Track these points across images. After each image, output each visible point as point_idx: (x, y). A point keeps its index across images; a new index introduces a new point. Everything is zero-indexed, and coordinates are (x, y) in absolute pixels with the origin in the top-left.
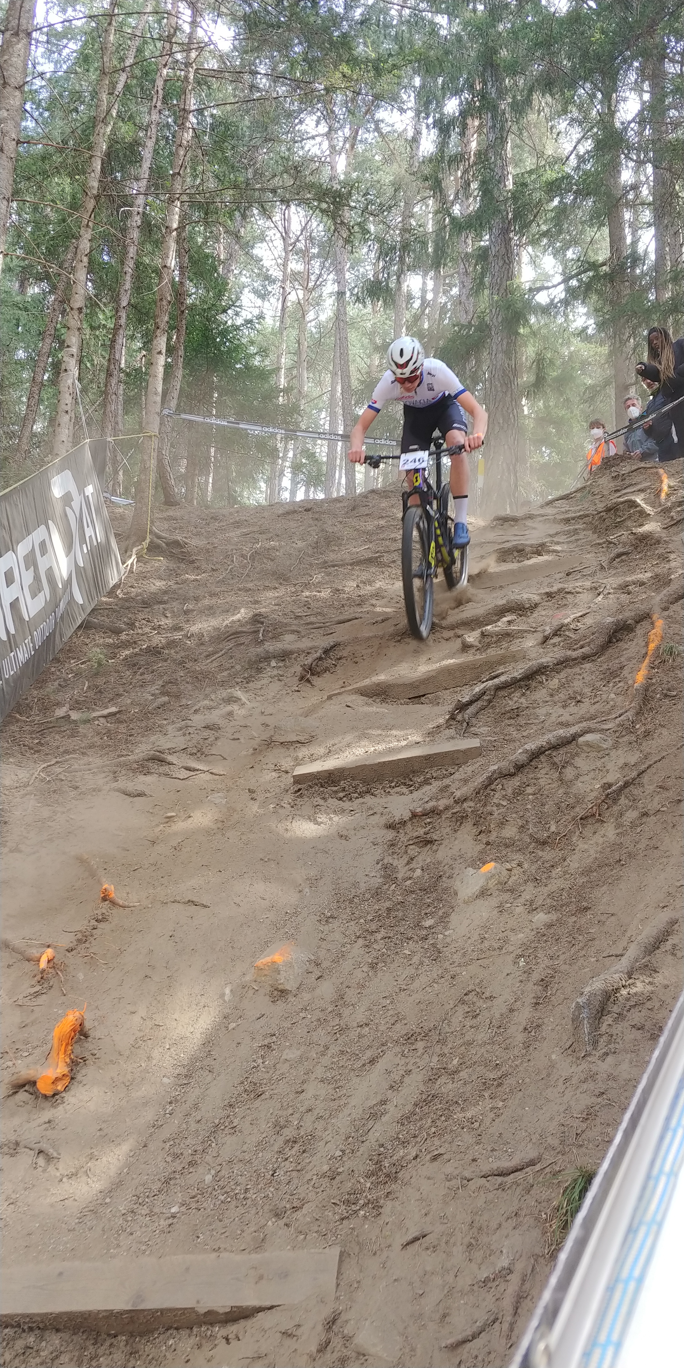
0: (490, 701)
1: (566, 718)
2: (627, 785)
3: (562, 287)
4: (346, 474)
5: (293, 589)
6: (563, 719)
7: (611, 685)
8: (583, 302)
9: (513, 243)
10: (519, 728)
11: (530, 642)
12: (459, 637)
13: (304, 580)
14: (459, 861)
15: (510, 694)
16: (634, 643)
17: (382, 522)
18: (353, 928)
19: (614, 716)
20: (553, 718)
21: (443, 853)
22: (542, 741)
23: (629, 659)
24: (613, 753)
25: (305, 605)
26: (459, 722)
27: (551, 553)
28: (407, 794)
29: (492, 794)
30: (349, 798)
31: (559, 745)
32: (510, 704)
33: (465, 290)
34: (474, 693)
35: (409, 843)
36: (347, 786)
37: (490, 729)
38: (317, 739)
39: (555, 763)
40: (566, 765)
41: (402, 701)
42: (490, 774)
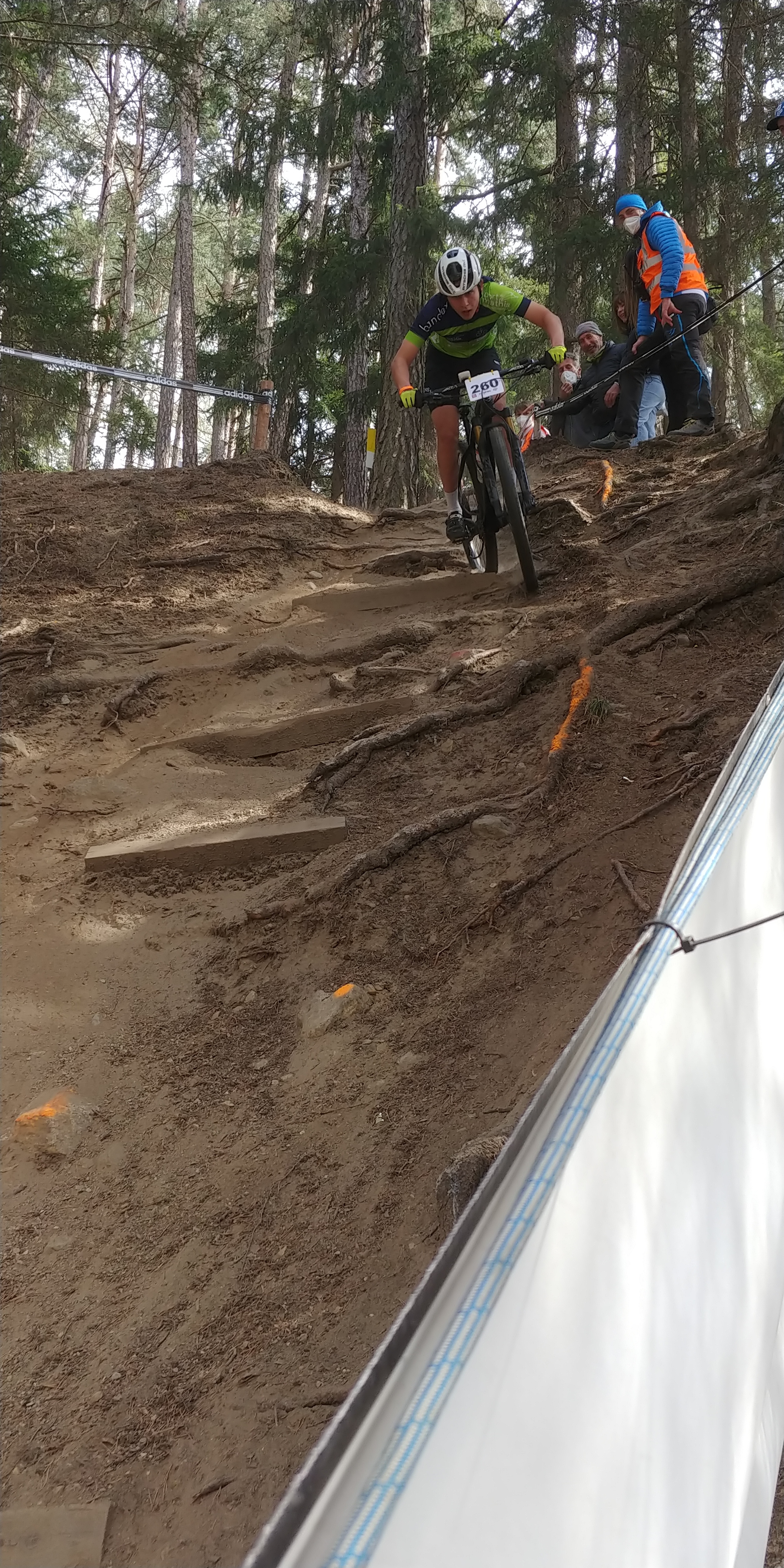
0: (362, 766)
1: (461, 792)
2: (530, 884)
3: (491, 198)
5: (99, 595)
6: (457, 794)
7: (520, 751)
8: (518, 222)
9: (427, 131)
10: (400, 803)
11: (419, 688)
12: (327, 675)
13: (116, 582)
14: (308, 981)
15: (390, 757)
16: (554, 695)
17: (229, 508)
18: (158, 1070)
19: (521, 793)
20: (444, 793)
21: (287, 971)
22: (425, 822)
23: (546, 717)
24: (517, 842)
25: (115, 620)
26: (320, 792)
27: (455, 568)
28: (243, 889)
29: (357, 891)
30: (163, 893)
31: (448, 829)
32: (389, 771)
33: (358, 190)
34: (342, 754)
35: (242, 955)
36: (162, 876)
37: (360, 804)
38: (123, 809)
39: (441, 854)
40: (455, 856)
41: (245, 761)
42: (356, 865)
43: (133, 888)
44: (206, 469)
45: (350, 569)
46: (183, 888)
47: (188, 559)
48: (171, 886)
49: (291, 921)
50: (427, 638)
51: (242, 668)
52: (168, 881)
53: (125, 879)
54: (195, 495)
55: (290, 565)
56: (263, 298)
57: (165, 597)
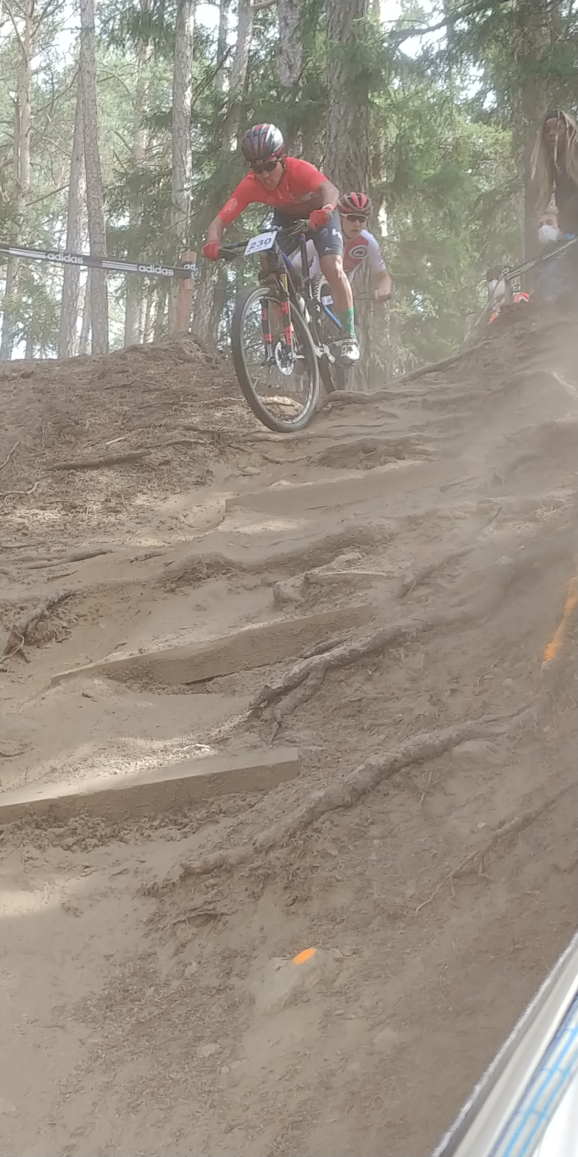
0: (316, 688)
2: (526, 821)
7: (506, 664)
10: (361, 731)
11: (381, 595)
12: (270, 584)
14: (259, 947)
15: (349, 677)
21: (235, 936)
22: (395, 752)
25: (18, 530)
26: (266, 721)
27: (417, 456)
28: (178, 839)
29: (316, 837)
30: (83, 846)
31: (423, 759)
32: (348, 694)
33: (288, 31)
34: (291, 675)
35: (179, 919)
36: (80, 827)
37: (315, 733)
38: (32, 749)
39: (416, 787)
40: (432, 790)
41: (175, 688)
42: (313, 805)
43: (46, 843)
44: (121, 356)
45: (293, 462)
46: (106, 840)
47: (101, 459)
48: (92, 838)
49: (237, 876)
50: (388, 536)
51: (168, 580)
52: (88, 832)
53: (37, 831)
54: (109, 386)
55: (222, 461)
56: (179, 162)
57: (76, 502)
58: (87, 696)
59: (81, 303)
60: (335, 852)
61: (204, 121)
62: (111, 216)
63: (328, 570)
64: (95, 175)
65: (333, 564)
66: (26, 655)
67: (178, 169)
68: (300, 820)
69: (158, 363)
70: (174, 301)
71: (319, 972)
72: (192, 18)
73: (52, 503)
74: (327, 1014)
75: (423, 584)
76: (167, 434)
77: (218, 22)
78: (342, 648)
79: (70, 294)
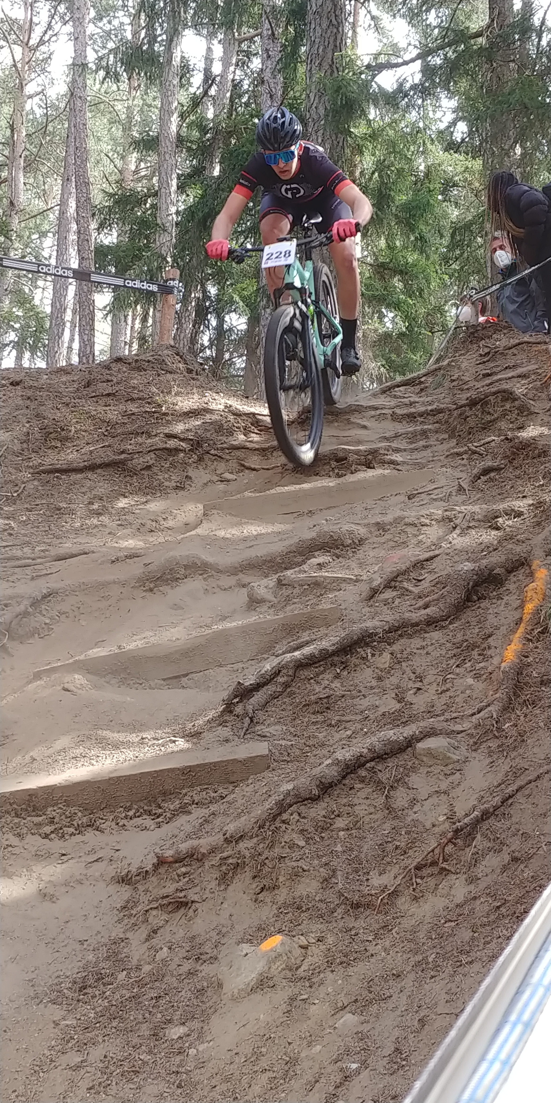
0: (287, 685)
2: (485, 816)
4: (80, 335)
7: (468, 665)
10: (330, 727)
11: (350, 597)
12: (245, 585)
15: (318, 675)
16: (504, 602)
17: (132, 407)
21: (204, 923)
22: (361, 747)
23: (496, 627)
24: (467, 768)
26: (238, 716)
27: (386, 466)
28: (152, 828)
29: (284, 827)
30: (60, 835)
31: (387, 754)
32: (317, 691)
33: (269, 62)
34: (263, 672)
35: (151, 906)
36: (58, 815)
37: (285, 728)
38: (14, 740)
39: (380, 782)
40: (396, 785)
41: (153, 684)
42: (282, 797)
43: (25, 831)
44: (106, 365)
45: (268, 469)
46: (83, 829)
47: (86, 463)
48: (69, 827)
49: (207, 864)
50: (357, 541)
51: (147, 580)
52: (65, 821)
53: (17, 820)
54: (94, 394)
55: (200, 467)
56: (164, 183)
57: (61, 504)
58: (67, 690)
59: (68, 316)
60: (302, 843)
61: (189, 144)
62: (99, 234)
63: (300, 572)
64: (85, 195)
65: (305, 567)
66: (10, 650)
67: (163, 190)
68: (269, 811)
69: (142, 373)
70: (158, 315)
71: (285, 958)
72: (179, 48)
73: (37, 505)
74: (292, 999)
75: (391, 587)
76: (149, 441)
77: (204, 53)
78: (312, 647)
79: (58, 307)
